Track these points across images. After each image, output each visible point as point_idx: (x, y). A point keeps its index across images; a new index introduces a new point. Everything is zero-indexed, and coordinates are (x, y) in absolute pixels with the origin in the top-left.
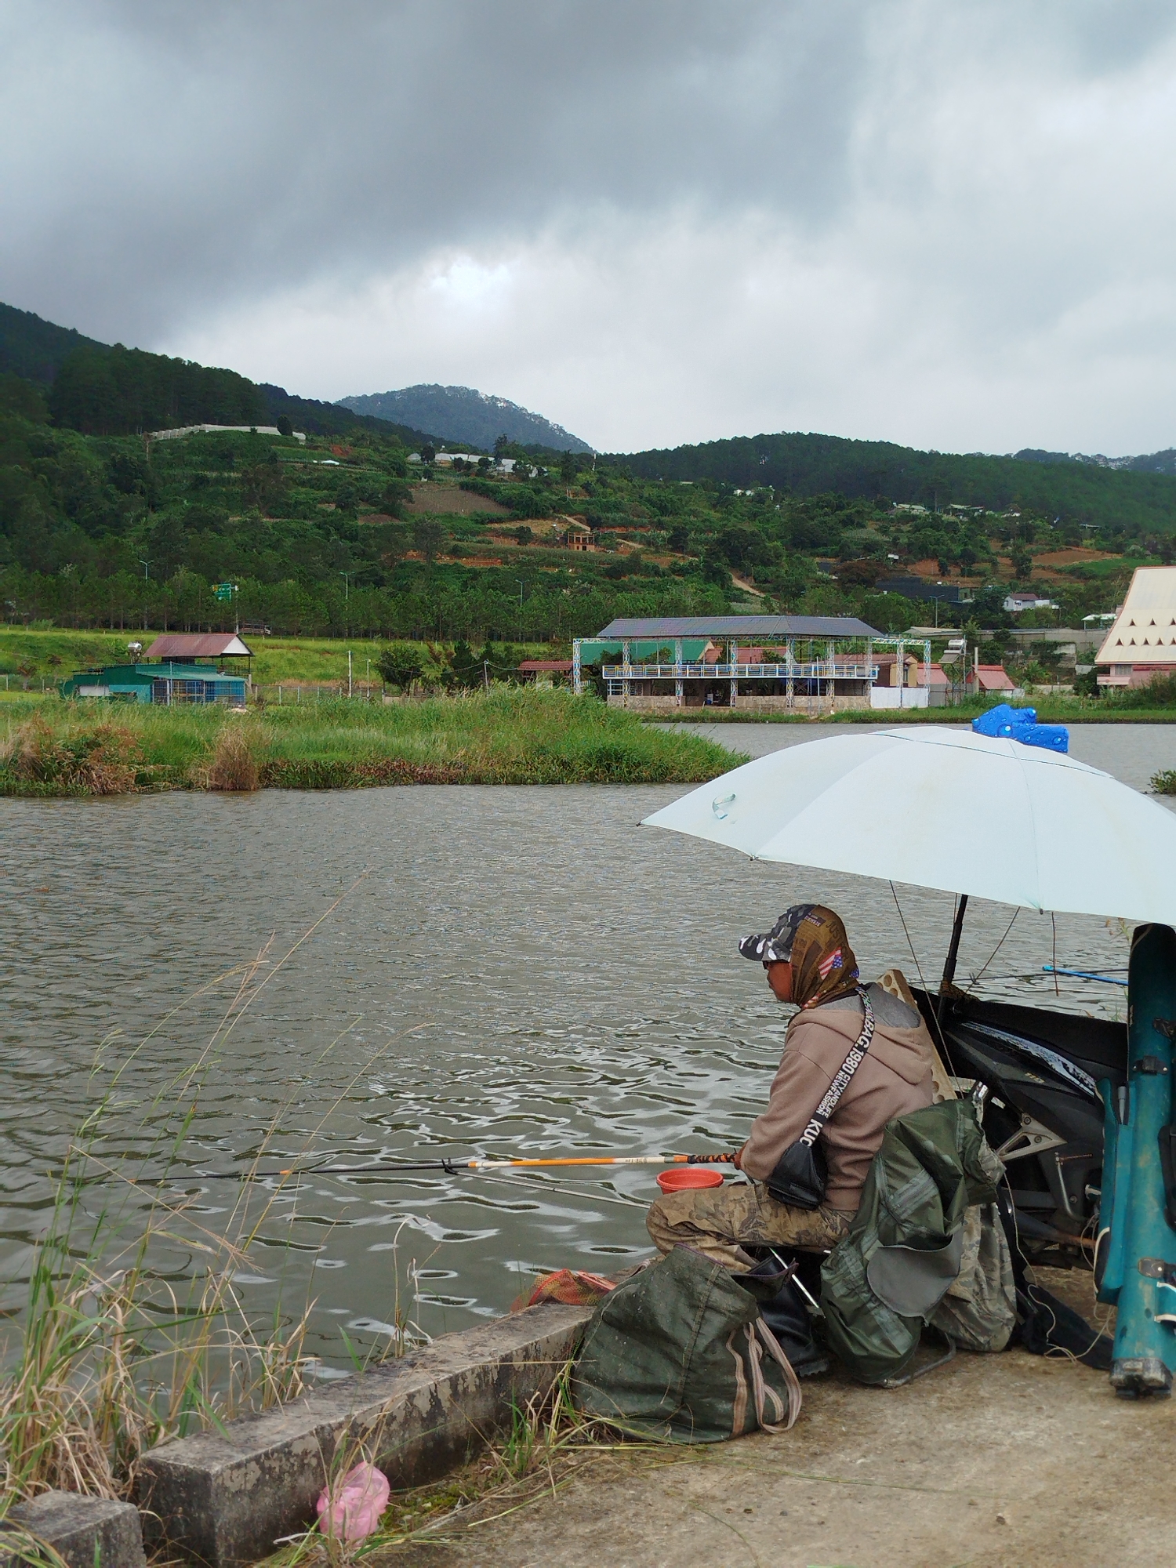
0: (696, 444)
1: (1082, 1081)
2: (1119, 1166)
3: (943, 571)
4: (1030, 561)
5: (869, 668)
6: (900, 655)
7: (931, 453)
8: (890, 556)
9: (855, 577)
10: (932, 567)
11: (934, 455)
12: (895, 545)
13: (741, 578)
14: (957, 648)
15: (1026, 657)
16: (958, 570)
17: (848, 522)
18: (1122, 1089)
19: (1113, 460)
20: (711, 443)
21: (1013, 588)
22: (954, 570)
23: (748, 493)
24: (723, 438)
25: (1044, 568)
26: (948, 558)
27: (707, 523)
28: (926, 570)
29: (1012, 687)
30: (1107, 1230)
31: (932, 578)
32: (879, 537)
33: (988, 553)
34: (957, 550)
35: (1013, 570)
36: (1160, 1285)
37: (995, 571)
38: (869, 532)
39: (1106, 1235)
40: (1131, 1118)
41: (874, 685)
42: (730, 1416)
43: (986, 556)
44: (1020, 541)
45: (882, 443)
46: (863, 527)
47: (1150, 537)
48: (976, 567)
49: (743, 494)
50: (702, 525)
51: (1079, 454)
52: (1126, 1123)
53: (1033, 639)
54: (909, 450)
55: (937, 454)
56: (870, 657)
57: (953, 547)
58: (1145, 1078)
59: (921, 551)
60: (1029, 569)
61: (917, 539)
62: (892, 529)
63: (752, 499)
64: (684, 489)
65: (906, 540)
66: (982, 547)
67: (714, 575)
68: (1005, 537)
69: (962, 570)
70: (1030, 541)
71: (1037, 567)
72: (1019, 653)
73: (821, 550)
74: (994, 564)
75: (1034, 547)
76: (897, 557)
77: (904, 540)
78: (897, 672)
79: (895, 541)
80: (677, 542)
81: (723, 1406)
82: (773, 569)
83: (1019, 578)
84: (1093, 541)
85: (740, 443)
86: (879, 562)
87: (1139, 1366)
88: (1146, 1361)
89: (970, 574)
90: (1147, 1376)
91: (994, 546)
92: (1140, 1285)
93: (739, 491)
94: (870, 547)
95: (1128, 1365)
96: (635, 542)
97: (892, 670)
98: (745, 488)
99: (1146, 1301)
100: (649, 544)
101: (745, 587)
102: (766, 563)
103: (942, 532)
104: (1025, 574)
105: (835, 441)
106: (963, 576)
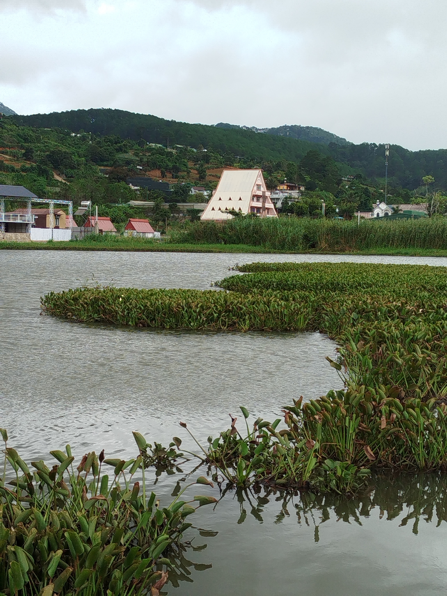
0: (60, 112)
3: (163, 176)
4: (205, 172)
5: (29, 217)
6: (51, 209)
7: (172, 121)
8: (138, 167)
9: (116, 177)
10: (158, 173)
11: (173, 122)
12: (141, 162)
13: (59, 175)
14: (86, 206)
15: (184, 217)
16: (171, 175)
17: (119, 150)
19: (260, 130)
20: (67, 112)
21: (196, 184)
22: (168, 175)
23: (78, 135)
24: (73, 109)
25: (213, 176)
26: (166, 169)
27: (47, 147)
28: (155, 175)
29: (153, 231)
31: (158, 179)
32: (134, 158)
33: (187, 168)
34: (171, 165)
35: (198, 176)
37: (189, 177)
38: (130, 155)
41: (33, 226)
43: (185, 169)
44: (202, 162)
45: (149, 115)
46: (127, 152)
47: (266, 163)
48: (180, 174)
49: (76, 136)
50: (44, 148)
51: (244, 126)
53: (188, 208)
54: (162, 119)
55: (175, 121)
56: (30, 209)
57: (169, 164)
59: (152, 165)
60: (205, 175)
61: (152, 159)
62: (140, 154)
63: (80, 138)
64: (46, 132)
65: (146, 160)
66: (185, 165)
67: (42, 172)
68: (196, 160)
69: (173, 175)
70: (207, 162)
71: (210, 175)
72: (181, 215)
73: (105, 163)
74: (188, 172)
75: (209, 166)
76: (141, 168)
77: (145, 160)
78: (51, 220)
79: (141, 161)
80: (28, 156)
82: (76, 171)
83: (200, 180)
84: (239, 164)
85: (81, 112)
86: (131, 170)
89: (177, 177)
91: (190, 164)
93: (74, 134)
94: (128, 162)
96: (7, 155)
97: (47, 218)
98: (77, 132)
100: (14, 156)
101: (59, 179)
102: (73, 168)
103: (164, 157)
104: (203, 178)
105: (127, 114)
106: (173, 178)
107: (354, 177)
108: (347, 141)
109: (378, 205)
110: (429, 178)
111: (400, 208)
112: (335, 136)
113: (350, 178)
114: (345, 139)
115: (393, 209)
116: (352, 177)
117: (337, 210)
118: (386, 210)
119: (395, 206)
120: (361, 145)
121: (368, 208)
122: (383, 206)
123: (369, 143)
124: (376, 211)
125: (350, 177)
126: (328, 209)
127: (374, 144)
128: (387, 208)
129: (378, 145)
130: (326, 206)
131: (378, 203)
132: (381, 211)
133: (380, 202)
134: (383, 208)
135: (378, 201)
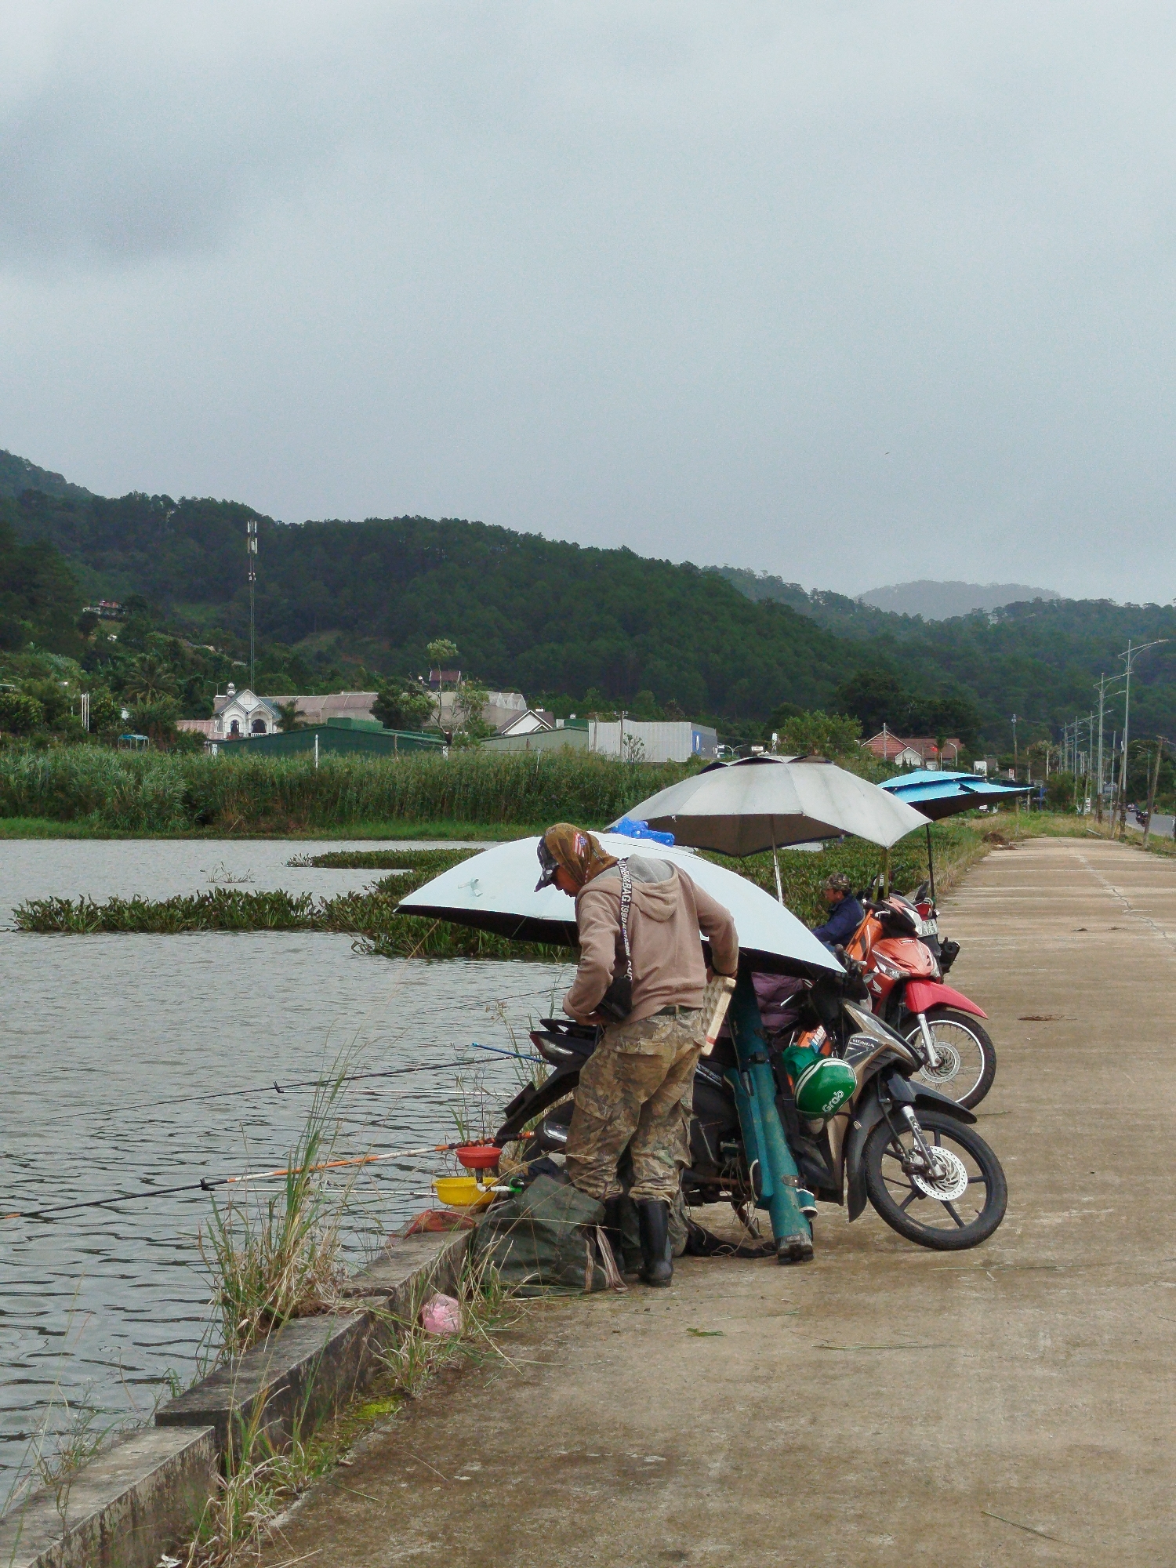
1: (708, 1074)
2: (755, 1121)
18: (746, 1074)
30: (757, 1161)
36: (798, 1190)
39: (756, 1164)
40: (755, 1091)
42: (584, 1279)
52: (752, 1094)
58: (758, 1066)
81: (581, 1272)
87: (798, 1238)
88: (801, 1235)
90: (803, 1244)
92: (787, 1191)
95: (791, 1239)
99: (792, 1200)
107: (123, 606)
108: (68, 482)
109: (232, 697)
110: (444, 646)
111: (298, 708)
112: (30, 464)
113: (111, 609)
114: (60, 477)
115: (278, 708)
116: (114, 605)
117: (125, 715)
118: (260, 713)
119: (283, 700)
120: (123, 499)
121: (197, 706)
122: (249, 701)
123: (150, 494)
124: (229, 717)
125: (108, 605)
126: (98, 711)
127: (165, 498)
128: (259, 706)
129: (176, 500)
130: (92, 703)
131: (231, 692)
132: (243, 716)
133: (239, 689)
134: (249, 708)
135: (231, 685)
